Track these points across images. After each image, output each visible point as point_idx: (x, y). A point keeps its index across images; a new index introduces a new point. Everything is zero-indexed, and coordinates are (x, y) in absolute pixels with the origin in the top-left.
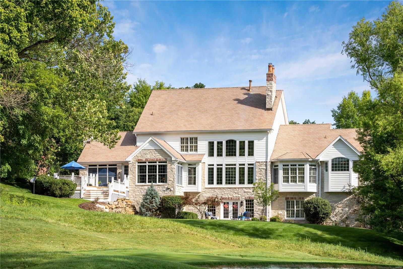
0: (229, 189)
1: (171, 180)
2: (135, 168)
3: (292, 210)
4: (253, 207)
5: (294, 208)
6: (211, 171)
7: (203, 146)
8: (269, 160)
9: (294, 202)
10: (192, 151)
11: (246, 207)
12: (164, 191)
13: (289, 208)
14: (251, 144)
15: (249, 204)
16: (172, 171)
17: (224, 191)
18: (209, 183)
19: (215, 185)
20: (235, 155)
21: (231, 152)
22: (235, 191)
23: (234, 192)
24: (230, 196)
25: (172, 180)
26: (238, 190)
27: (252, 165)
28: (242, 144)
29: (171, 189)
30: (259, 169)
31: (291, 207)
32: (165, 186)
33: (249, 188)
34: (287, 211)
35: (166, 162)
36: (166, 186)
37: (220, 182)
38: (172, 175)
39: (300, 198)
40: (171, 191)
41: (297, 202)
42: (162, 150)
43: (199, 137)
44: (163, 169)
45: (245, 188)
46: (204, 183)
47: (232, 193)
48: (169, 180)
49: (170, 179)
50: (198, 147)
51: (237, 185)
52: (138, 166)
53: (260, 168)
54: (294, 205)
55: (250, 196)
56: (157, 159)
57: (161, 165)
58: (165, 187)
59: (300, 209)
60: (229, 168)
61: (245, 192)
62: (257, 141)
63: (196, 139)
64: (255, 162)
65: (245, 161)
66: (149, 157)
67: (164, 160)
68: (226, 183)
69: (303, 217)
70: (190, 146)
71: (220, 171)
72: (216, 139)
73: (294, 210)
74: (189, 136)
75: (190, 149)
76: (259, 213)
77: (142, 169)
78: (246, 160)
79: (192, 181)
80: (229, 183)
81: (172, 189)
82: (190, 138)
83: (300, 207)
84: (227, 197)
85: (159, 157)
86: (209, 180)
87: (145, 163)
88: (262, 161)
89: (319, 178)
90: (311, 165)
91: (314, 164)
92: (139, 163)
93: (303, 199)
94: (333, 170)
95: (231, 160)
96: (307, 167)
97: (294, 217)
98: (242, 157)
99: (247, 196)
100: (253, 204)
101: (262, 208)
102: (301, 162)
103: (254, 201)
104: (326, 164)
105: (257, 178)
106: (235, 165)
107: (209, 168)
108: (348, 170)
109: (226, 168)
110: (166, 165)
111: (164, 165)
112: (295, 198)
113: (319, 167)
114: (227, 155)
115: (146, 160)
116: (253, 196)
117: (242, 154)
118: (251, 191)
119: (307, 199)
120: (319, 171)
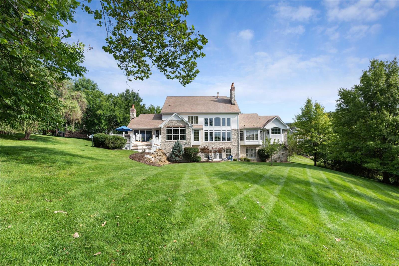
0: (217, 144)
2: (165, 131)
4: (230, 153)
5: (250, 153)
6: (206, 134)
7: (201, 121)
8: (239, 129)
9: (250, 150)
10: (195, 123)
11: (227, 153)
12: (184, 144)
14: (229, 120)
16: (189, 133)
17: (214, 144)
18: (205, 140)
19: (209, 141)
20: (220, 126)
21: (218, 124)
23: (220, 145)
25: (189, 138)
26: (222, 144)
27: (230, 130)
28: (224, 120)
31: (248, 152)
33: (228, 143)
34: (247, 154)
35: (185, 128)
36: (186, 142)
37: (211, 139)
38: (189, 135)
39: (254, 148)
40: (188, 144)
41: (252, 150)
42: (182, 120)
43: (199, 116)
44: (183, 132)
45: (226, 143)
46: (203, 140)
47: (218, 146)
49: (188, 137)
50: (198, 121)
51: (221, 141)
52: (167, 130)
53: (234, 132)
54: (250, 151)
56: (179, 126)
57: (182, 130)
58: (184, 142)
59: (253, 153)
60: (217, 132)
61: (226, 145)
62: (232, 119)
63: (198, 117)
67: (184, 126)
68: (215, 140)
69: (255, 157)
70: (194, 121)
71: (211, 133)
72: (209, 117)
73: (250, 154)
74: (193, 115)
76: (234, 156)
77: (169, 132)
78: (226, 128)
79: (197, 139)
80: (217, 140)
81: (189, 143)
82: (194, 117)
84: (216, 147)
85: (181, 124)
87: (172, 128)
88: (235, 129)
89: (264, 138)
90: (261, 131)
91: (262, 131)
92: (167, 128)
93: (256, 148)
94: (272, 134)
95: (217, 128)
96: (259, 132)
97: (250, 157)
98: (224, 127)
99: (227, 147)
100: (230, 151)
101: (236, 153)
102: (256, 129)
103: (231, 149)
104: (268, 131)
105: (233, 137)
106: (220, 131)
107: (205, 133)
108: (280, 134)
109: (215, 132)
110: (185, 130)
111: (183, 130)
112: (251, 148)
113: (264, 132)
114: (215, 126)
115: (172, 126)
116: (230, 147)
117: (224, 125)
118: (230, 144)
119: (258, 149)
120: (264, 134)
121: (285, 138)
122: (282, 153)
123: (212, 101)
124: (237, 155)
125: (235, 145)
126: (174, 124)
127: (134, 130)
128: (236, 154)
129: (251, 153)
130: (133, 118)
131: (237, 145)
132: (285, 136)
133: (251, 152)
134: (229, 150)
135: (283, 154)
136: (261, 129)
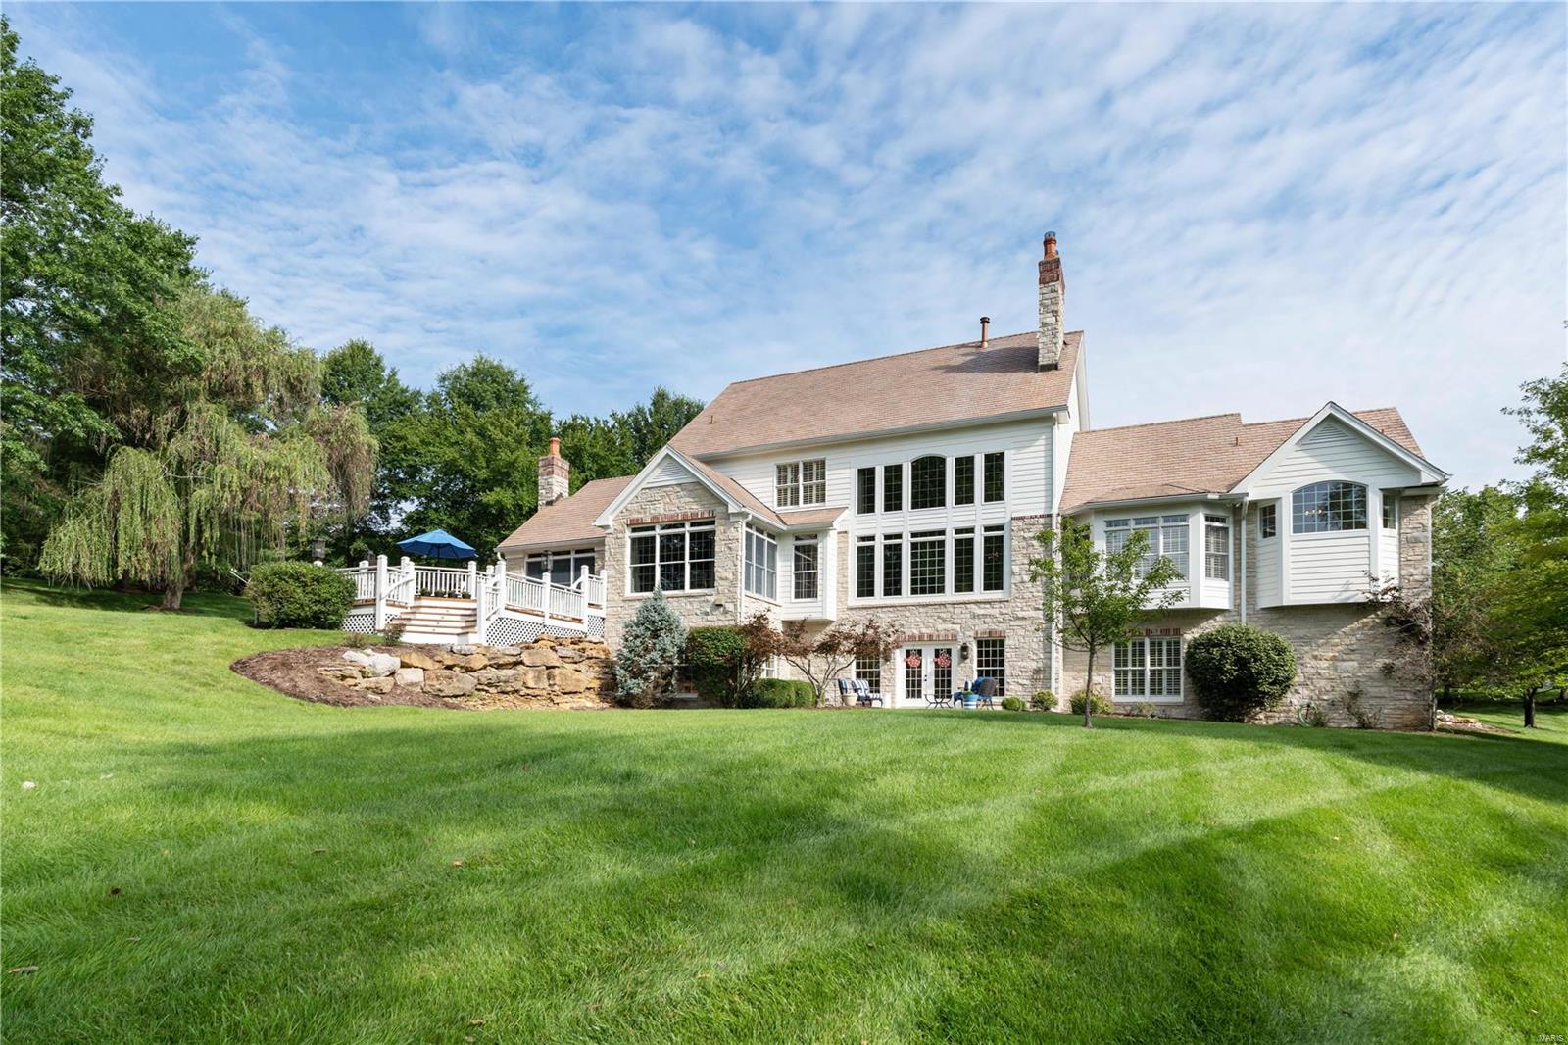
0: (921, 610)
1: (727, 579)
2: (623, 546)
3: (1134, 671)
4: (1002, 663)
5: (1142, 663)
6: (866, 555)
7: (841, 483)
8: (1055, 511)
9: (1142, 644)
10: (811, 502)
11: (980, 664)
12: (707, 614)
13: (1126, 665)
14: (995, 463)
15: (987, 654)
16: (730, 548)
17: (908, 613)
18: (860, 594)
19: (879, 598)
20: (942, 503)
21: (928, 494)
22: (943, 615)
23: (939, 617)
24: (924, 631)
25: (731, 577)
26: (951, 609)
27: (1000, 528)
28: (965, 465)
29: (727, 605)
30: (1024, 538)
31: (1130, 662)
32: (708, 598)
33: (989, 603)
34: (1118, 673)
35: (713, 523)
36: (712, 599)
37: (893, 587)
38: (730, 563)
39: (1166, 632)
40: (726, 612)
41: (1152, 644)
42: (699, 483)
43: (830, 458)
44: (705, 544)
45: (976, 603)
46: (846, 592)
47: (931, 620)
48: (722, 579)
49: (724, 575)
50: (827, 488)
51: (950, 594)
52: (634, 540)
53: (1026, 535)
54: (1142, 653)
55: (993, 627)
56: (685, 514)
57: (699, 534)
58: (707, 601)
59: (1165, 666)
60: (923, 544)
61: (974, 616)
62: (1013, 451)
63: (822, 464)
64: (1009, 518)
65: (973, 517)
66: (662, 511)
67: (706, 515)
68: (914, 591)
69: (1177, 692)
70: (805, 488)
71: (893, 553)
72: (879, 459)
73: (1142, 673)
74: (800, 459)
75: (805, 497)
76: (1025, 682)
77: (642, 549)
78: (979, 515)
79: (807, 587)
80: (923, 591)
81: (730, 607)
82: (805, 464)
83: (1165, 662)
84: (916, 632)
85: (690, 506)
86: (860, 585)
87: (653, 529)
88: (1033, 514)
89: (1238, 560)
90: (1208, 518)
91: (1220, 513)
92: (634, 531)
93: (1178, 632)
94: (1297, 530)
95: (928, 519)
96: (1198, 522)
97: (1142, 692)
98: (965, 508)
99: (982, 628)
100: (1002, 653)
101: (1034, 665)
102: (1175, 507)
103: (1007, 642)
104: (1267, 512)
105: (1016, 568)
106: (942, 533)
107: (861, 550)
108: (1362, 525)
109: (914, 546)
110: (713, 533)
111: (706, 533)
112: (1148, 633)
113: (1237, 524)
114: (915, 505)
115: (655, 520)
116: (1002, 627)
117: (965, 496)
118: (995, 612)
119: (1190, 635)
120: (1238, 539)
121: (1410, 554)
122: (1380, 662)
123: (936, 368)
124: (1042, 674)
125: (1033, 613)
126: (663, 509)
127: (531, 556)
128: (1037, 671)
129: (1148, 666)
130: (549, 503)
131: (1040, 614)
132: (1406, 543)
133: (1148, 659)
134: (992, 650)
135: (1388, 670)
136: (1208, 504)
